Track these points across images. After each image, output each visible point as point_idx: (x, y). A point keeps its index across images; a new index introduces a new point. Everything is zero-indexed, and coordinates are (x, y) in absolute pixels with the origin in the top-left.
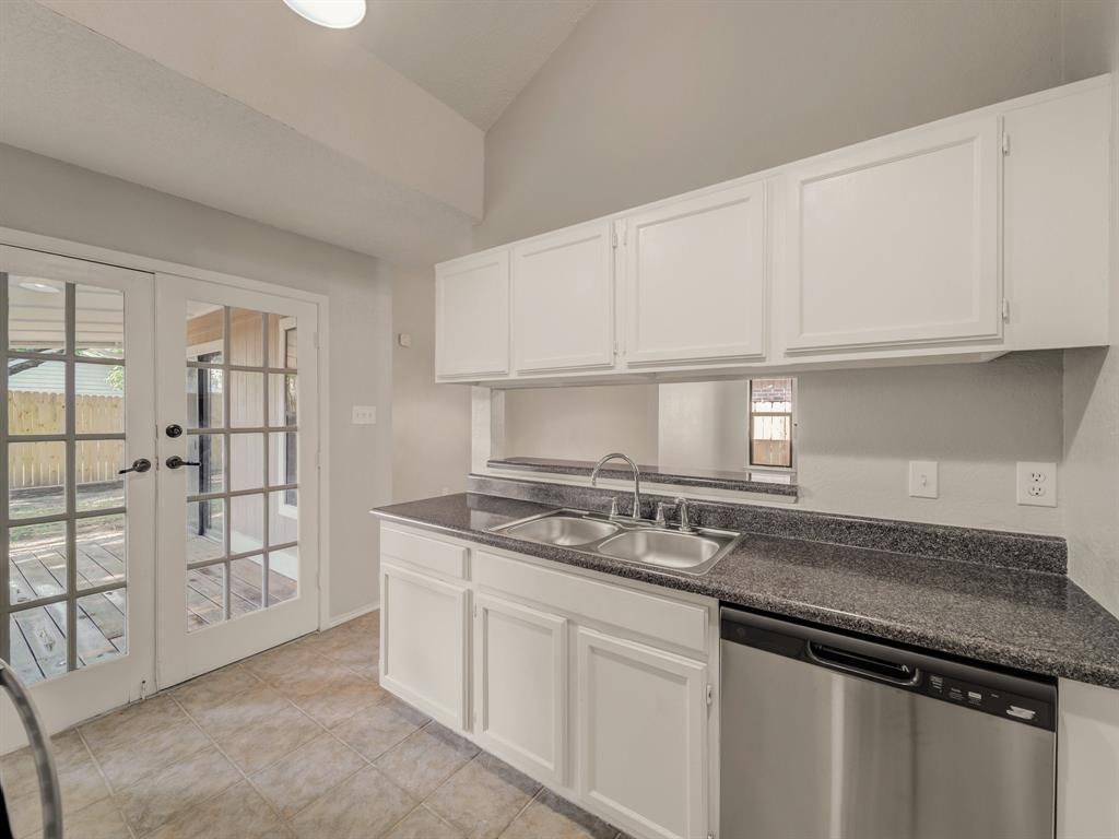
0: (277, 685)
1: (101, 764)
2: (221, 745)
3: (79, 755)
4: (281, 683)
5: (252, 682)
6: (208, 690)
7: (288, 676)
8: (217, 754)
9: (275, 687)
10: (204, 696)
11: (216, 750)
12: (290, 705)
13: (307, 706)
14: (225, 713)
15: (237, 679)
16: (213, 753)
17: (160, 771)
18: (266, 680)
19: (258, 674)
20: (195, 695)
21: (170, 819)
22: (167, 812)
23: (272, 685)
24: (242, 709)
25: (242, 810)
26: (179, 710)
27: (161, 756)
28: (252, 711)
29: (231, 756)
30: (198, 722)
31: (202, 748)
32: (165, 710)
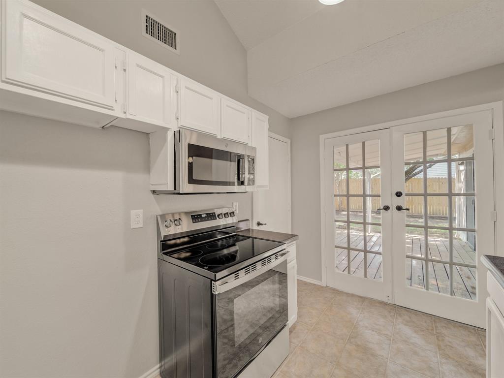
0: (440, 339)
1: (361, 313)
2: (393, 339)
3: (359, 306)
4: (443, 340)
5: (430, 328)
6: (410, 317)
7: (450, 340)
8: (389, 341)
9: (437, 339)
10: (407, 318)
11: (390, 340)
12: (436, 353)
13: (444, 361)
14: (407, 331)
15: (426, 322)
16: (388, 340)
17: (370, 329)
18: (436, 332)
19: (436, 327)
20: (404, 315)
21: (358, 346)
22: (359, 343)
23: (438, 337)
24: (414, 335)
25: (375, 368)
26: (394, 316)
27: (374, 325)
28: (417, 339)
29: (392, 347)
30: (395, 325)
31: (387, 335)
32: (390, 312)
